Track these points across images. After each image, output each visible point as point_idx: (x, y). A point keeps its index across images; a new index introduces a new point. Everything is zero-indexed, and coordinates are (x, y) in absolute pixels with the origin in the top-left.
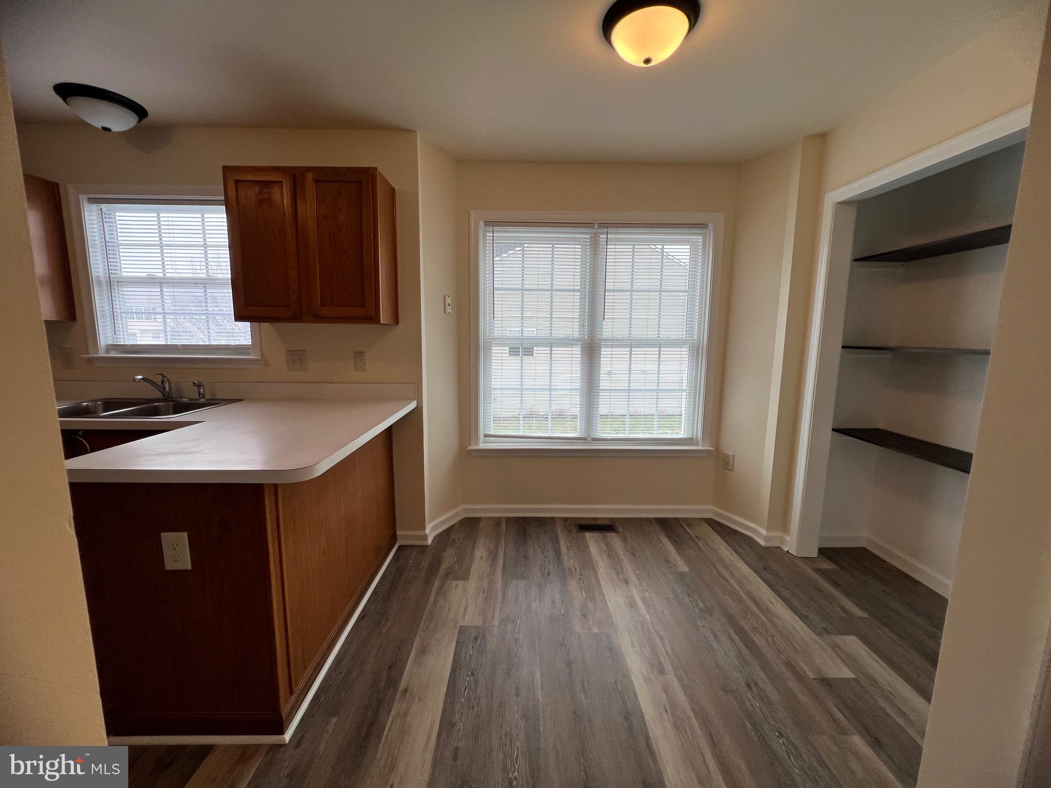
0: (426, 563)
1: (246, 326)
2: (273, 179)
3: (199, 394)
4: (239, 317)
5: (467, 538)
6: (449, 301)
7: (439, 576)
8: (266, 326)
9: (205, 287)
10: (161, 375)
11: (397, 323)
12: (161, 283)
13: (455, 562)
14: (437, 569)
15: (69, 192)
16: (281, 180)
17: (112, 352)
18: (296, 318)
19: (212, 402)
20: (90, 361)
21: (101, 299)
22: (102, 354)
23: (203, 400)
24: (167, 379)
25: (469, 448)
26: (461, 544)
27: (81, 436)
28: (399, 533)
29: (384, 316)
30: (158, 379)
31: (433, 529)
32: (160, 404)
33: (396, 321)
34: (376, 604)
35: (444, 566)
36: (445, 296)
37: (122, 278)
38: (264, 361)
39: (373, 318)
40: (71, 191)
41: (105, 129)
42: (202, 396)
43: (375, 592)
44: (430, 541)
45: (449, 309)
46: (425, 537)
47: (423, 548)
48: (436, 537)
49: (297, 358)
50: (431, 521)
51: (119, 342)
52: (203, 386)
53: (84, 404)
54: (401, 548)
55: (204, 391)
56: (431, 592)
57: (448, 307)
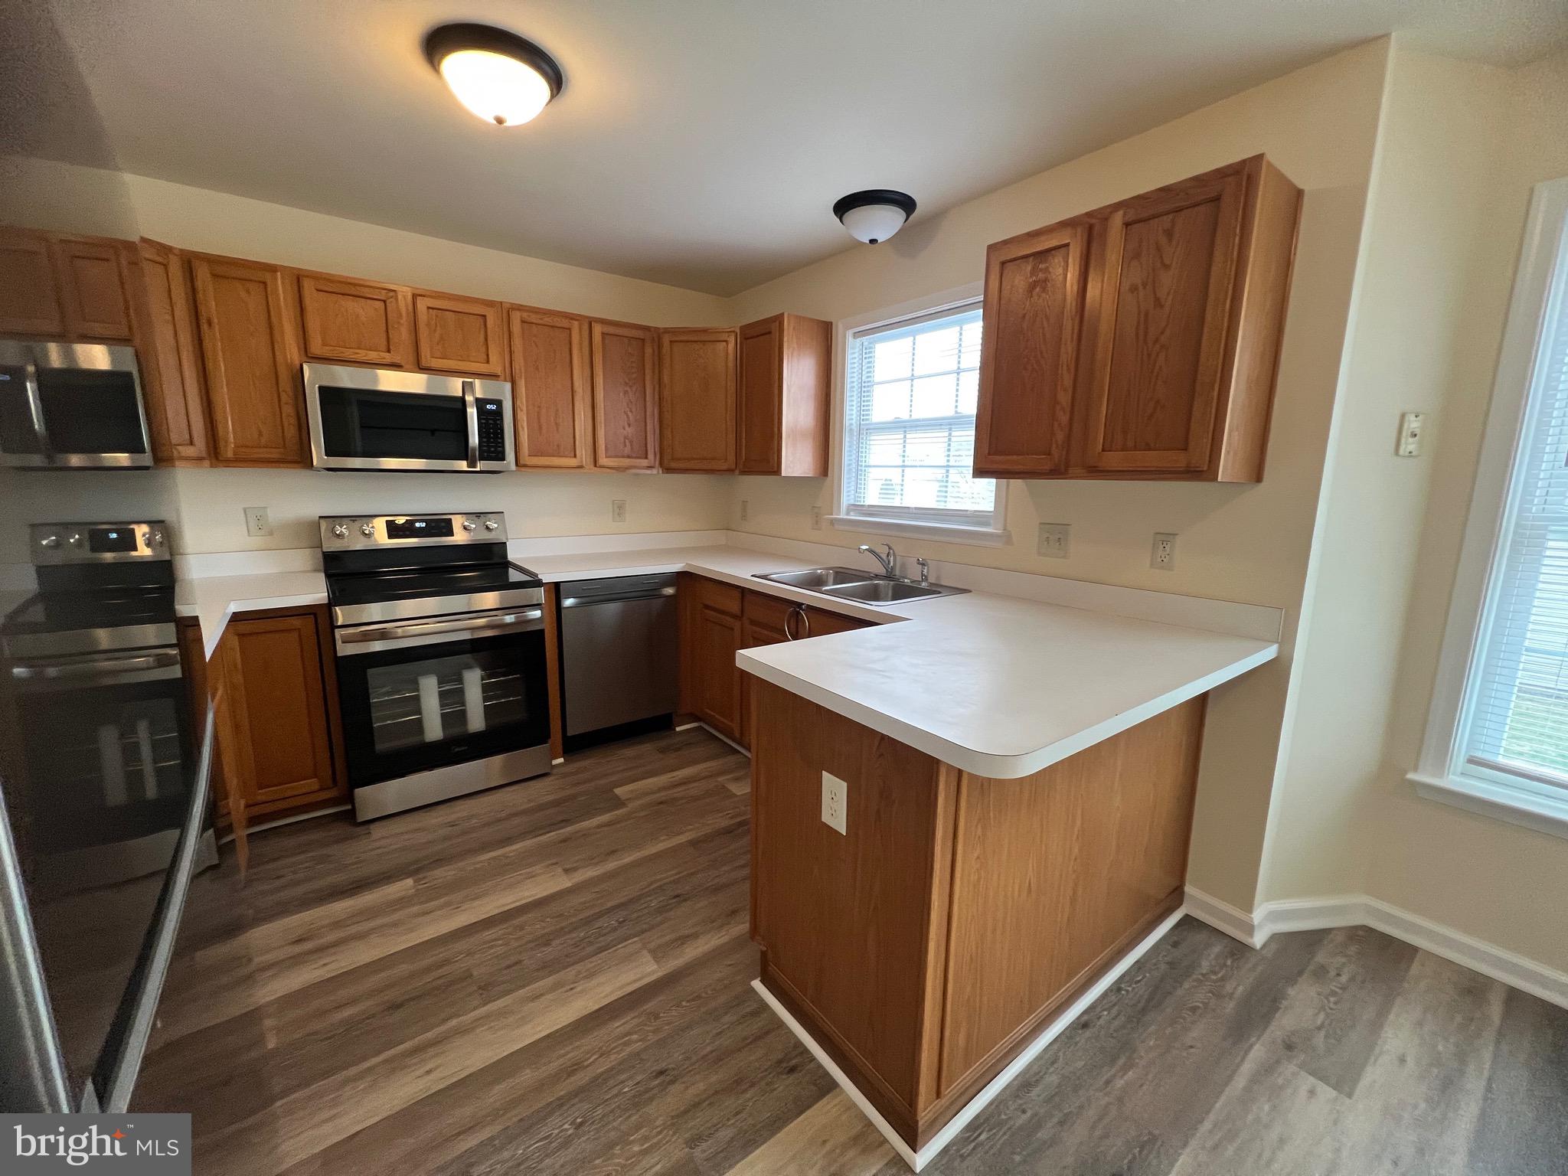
0: (1241, 988)
1: (989, 485)
2: (1054, 243)
3: (923, 575)
4: (980, 472)
5: (1363, 982)
6: (1413, 424)
7: (1266, 1036)
8: (1017, 484)
9: (950, 429)
10: (888, 545)
11: (1259, 479)
12: (905, 427)
13: (1319, 1028)
14: (1267, 1018)
15: (839, 329)
16: (1067, 242)
17: (852, 513)
18: (1057, 472)
19: (934, 590)
20: (832, 522)
21: (850, 451)
22: (843, 516)
23: (924, 585)
24: (894, 553)
25: (1411, 776)
26: (1344, 989)
27: (803, 610)
28: (1189, 889)
29: (1229, 462)
30: (883, 551)
31: (1274, 916)
32: (881, 582)
33: (1257, 474)
34: (1114, 1011)
35: (1284, 1023)
36: (1403, 416)
37: (872, 424)
38: (1007, 538)
39: (1203, 471)
40: (840, 326)
41: (873, 241)
42: (925, 578)
43: (1116, 987)
44: (1258, 940)
45: (1409, 445)
46: (1250, 929)
47: (1239, 949)
48: (1275, 937)
49: (1055, 535)
50: (1270, 897)
51: (860, 501)
52: (928, 565)
53: (819, 571)
54: (1187, 921)
55: (928, 572)
56: (1239, 1066)
57: (1411, 440)
